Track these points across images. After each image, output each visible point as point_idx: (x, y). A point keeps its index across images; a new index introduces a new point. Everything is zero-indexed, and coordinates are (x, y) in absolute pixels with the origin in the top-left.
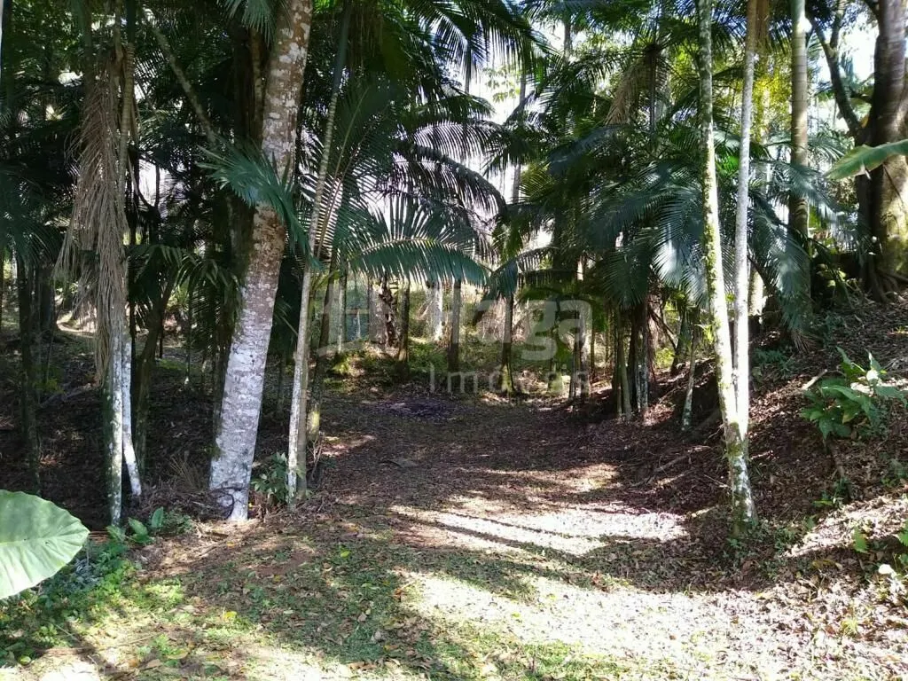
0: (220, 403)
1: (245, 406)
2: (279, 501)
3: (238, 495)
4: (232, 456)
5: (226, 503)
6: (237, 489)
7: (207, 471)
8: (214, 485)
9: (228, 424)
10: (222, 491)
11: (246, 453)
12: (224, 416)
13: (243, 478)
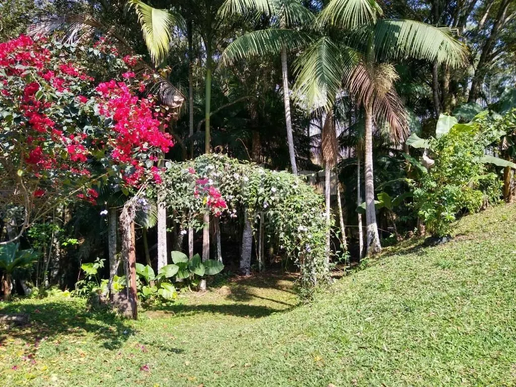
0: (242, 246)
1: (247, 246)
2: (257, 271)
3: (247, 270)
4: (245, 260)
5: (244, 272)
6: (247, 268)
7: (239, 263)
8: (241, 267)
9: (244, 251)
10: (243, 269)
11: (248, 259)
12: (243, 249)
13: (248, 265)
